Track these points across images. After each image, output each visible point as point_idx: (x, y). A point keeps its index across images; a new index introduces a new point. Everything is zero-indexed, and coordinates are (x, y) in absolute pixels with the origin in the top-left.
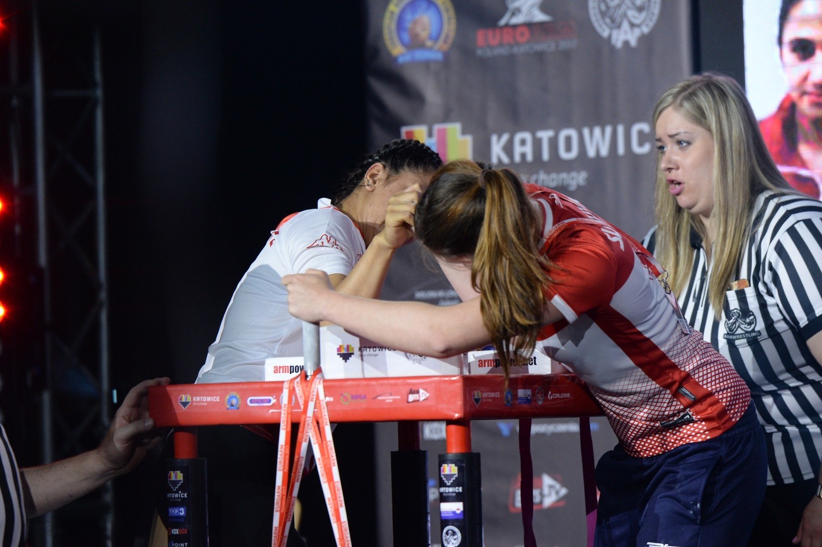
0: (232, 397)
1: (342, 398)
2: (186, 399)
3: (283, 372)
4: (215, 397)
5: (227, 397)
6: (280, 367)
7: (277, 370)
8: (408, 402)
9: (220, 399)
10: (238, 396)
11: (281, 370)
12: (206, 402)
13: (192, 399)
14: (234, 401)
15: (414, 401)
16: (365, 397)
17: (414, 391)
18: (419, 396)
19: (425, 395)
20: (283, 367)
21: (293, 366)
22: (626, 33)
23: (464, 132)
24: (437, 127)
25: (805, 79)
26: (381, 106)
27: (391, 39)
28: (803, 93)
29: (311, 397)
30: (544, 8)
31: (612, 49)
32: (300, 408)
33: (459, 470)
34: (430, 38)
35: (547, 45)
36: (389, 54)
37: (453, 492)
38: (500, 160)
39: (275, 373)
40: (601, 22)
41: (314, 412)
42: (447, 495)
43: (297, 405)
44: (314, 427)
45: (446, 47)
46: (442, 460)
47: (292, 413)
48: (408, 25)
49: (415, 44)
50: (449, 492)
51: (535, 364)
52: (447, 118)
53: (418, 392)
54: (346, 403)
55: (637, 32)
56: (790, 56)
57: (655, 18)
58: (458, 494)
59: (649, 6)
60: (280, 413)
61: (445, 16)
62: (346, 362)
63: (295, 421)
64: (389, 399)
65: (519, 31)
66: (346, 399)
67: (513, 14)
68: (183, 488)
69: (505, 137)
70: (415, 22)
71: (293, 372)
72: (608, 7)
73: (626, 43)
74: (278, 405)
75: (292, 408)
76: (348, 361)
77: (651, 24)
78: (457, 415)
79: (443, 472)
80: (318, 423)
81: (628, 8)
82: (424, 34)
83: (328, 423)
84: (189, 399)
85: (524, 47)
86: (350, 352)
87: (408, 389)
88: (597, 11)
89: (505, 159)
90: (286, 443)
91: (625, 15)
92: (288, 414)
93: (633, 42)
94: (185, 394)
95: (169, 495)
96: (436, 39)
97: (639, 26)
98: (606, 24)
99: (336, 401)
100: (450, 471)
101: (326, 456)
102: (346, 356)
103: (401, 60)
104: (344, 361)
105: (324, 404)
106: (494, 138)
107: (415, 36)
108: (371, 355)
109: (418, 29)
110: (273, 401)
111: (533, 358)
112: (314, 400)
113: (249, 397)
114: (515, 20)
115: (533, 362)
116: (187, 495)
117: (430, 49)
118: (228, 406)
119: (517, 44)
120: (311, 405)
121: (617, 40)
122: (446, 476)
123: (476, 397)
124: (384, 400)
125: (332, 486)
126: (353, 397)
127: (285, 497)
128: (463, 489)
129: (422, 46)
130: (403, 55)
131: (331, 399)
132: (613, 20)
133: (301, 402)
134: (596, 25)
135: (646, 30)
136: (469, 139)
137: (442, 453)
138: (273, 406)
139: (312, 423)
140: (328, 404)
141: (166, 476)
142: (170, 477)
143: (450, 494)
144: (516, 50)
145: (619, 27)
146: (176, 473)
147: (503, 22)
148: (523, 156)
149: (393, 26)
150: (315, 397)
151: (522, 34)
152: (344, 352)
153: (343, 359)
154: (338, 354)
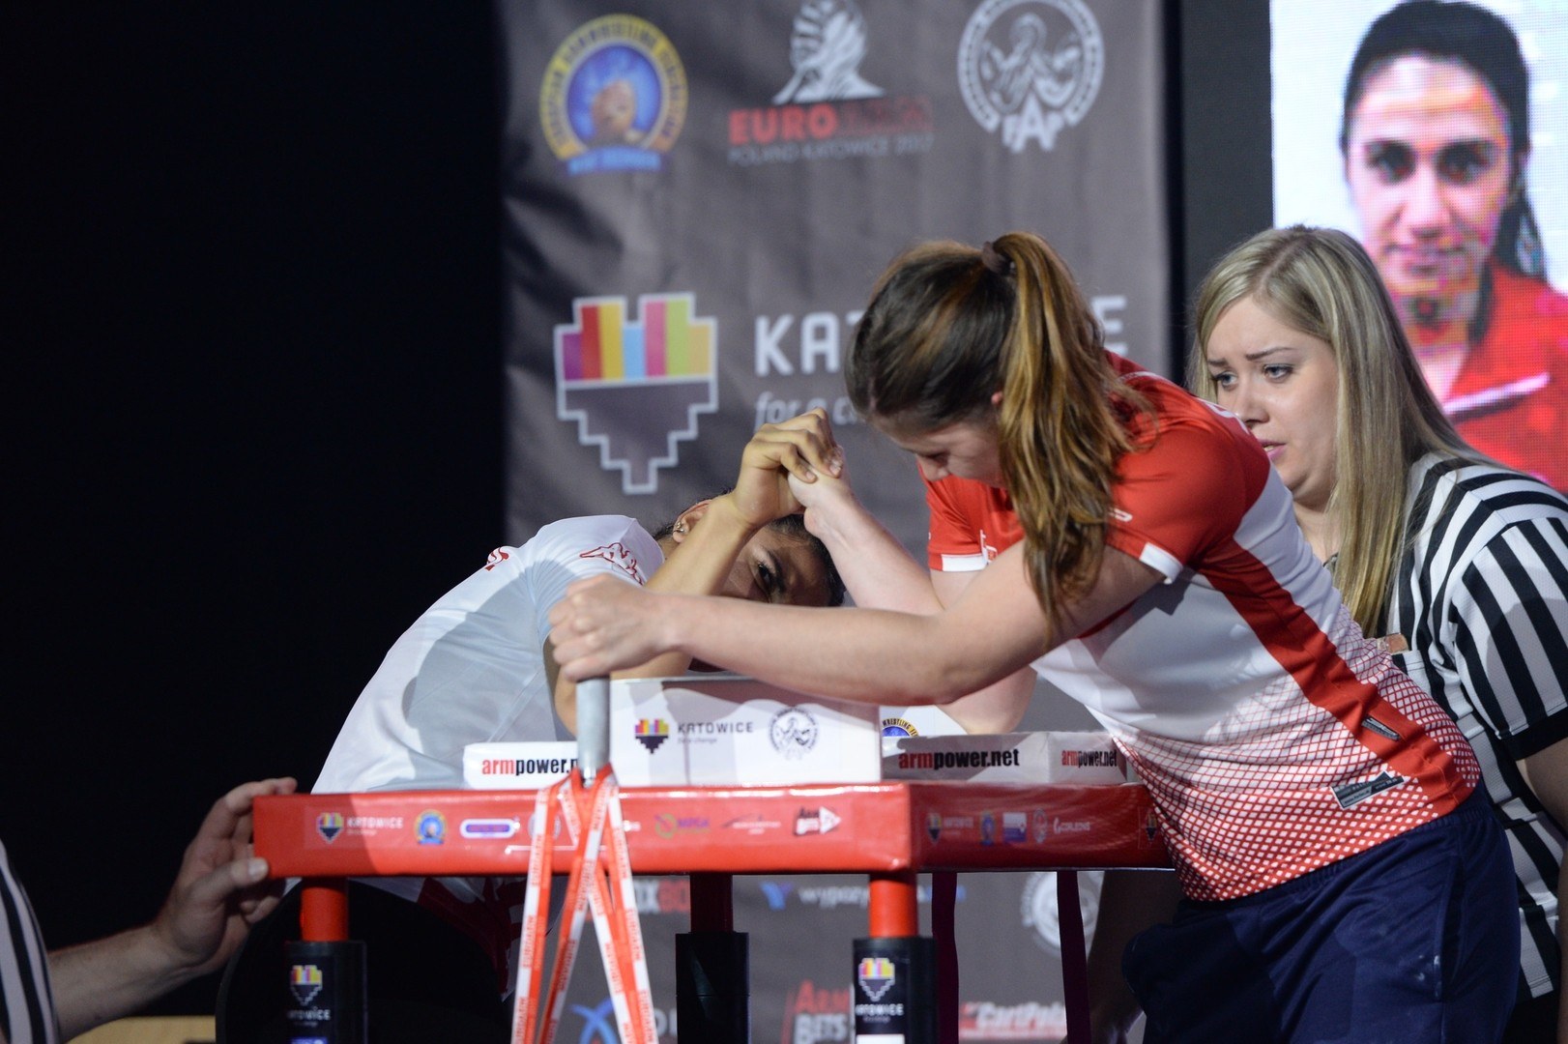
0: (428, 820)
1: (658, 827)
2: (333, 820)
3: (502, 772)
4: (393, 820)
5: (419, 820)
6: (496, 763)
7: (489, 767)
8: (796, 834)
9: (404, 822)
10: (442, 818)
11: (498, 767)
12: (375, 828)
13: (345, 822)
14: (433, 828)
15: (809, 833)
16: (706, 823)
17: (809, 813)
18: (820, 824)
19: (832, 821)
20: (502, 762)
21: (523, 761)
22: (1032, 122)
23: (701, 310)
24: (645, 301)
25: (1395, 218)
26: (533, 256)
27: (555, 124)
28: (1390, 248)
29: (594, 821)
30: (867, 69)
31: (1005, 152)
32: (570, 843)
33: (900, 970)
34: (635, 125)
35: (873, 144)
36: (552, 155)
37: (884, 1015)
38: (772, 367)
39: (484, 773)
40: (982, 100)
41: (600, 851)
42: (873, 1019)
43: (565, 837)
44: (599, 881)
45: (666, 144)
46: (862, 950)
47: (553, 854)
48: (591, 99)
49: (603, 136)
50: (876, 1015)
51: (1016, 763)
52: (666, 282)
53: (816, 815)
54: (668, 836)
55: (1055, 122)
56: (1365, 177)
57: (1092, 95)
58: (894, 1018)
59: (1082, 70)
60: (528, 852)
61: (666, 83)
62: (652, 752)
63: (560, 868)
64: (757, 828)
65: (815, 114)
66: (666, 826)
67: (805, 82)
68: (320, 1001)
69: (784, 323)
70: (605, 94)
71: (523, 772)
72: (997, 73)
73: (1033, 143)
74: (523, 837)
75: (554, 843)
76: (656, 751)
77: (1085, 107)
78: (896, 863)
79: (865, 972)
80: (607, 873)
81: (1038, 73)
82: (622, 118)
83: (629, 873)
84: (339, 822)
85: (825, 144)
86: (661, 733)
87: (797, 807)
88: (974, 78)
89: (784, 366)
90: (540, 912)
91: (1031, 87)
92: (545, 853)
93: (1047, 142)
94: (330, 812)
95: (292, 1014)
96: (647, 129)
97: (1059, 109)
98: (992, 103)
99: (646, 831)
100: (879, 971)
101: (623, 940)
102: (652, 742)
103: (575, 167)
104: (648, 751)
105: (620, 837)
106: (762, 324)
107: (606, 120)
108: (703, 741)
109: (611, 108)
110: (515, 826)
111: (1012, 751)
112: (601, 827)
113: (461, 822)
114: (807, 94)
115: (1013, 759)
116: (331, 1015)
117: (634, 146)
118: (421, 838)
119: (811, 140)
120: (594, 838)
121: (1014, 136)
122: (870, 982)
123: (933, 826)
124: (744, 831)
125: (632, 1000)
126: (681, 823)
127: (532, 1021)
128: (905, 1009)
129: (618, 141)
130: (578, 157)
131: (636, 826)
132: (1006, 98)
133: (574, 831)
134: (972, 106)
135: (1073, 118)
136: (710, 325)
137: (860, 935)
138: (515, 839)
139: (596, 873)
140: (628, 836)
141: (288, 976)
142: (294, 978)
143: (878, 1019)
144: (807, 152)
145: (1019, 110)
146: (308, 971)
147: (783, 97)
148: (821, 359)
149: (561, 101)
150: (602, 823)
151: (822, 121)
152: (648, 732)
153: (647, 747)
154: (637, 738)
